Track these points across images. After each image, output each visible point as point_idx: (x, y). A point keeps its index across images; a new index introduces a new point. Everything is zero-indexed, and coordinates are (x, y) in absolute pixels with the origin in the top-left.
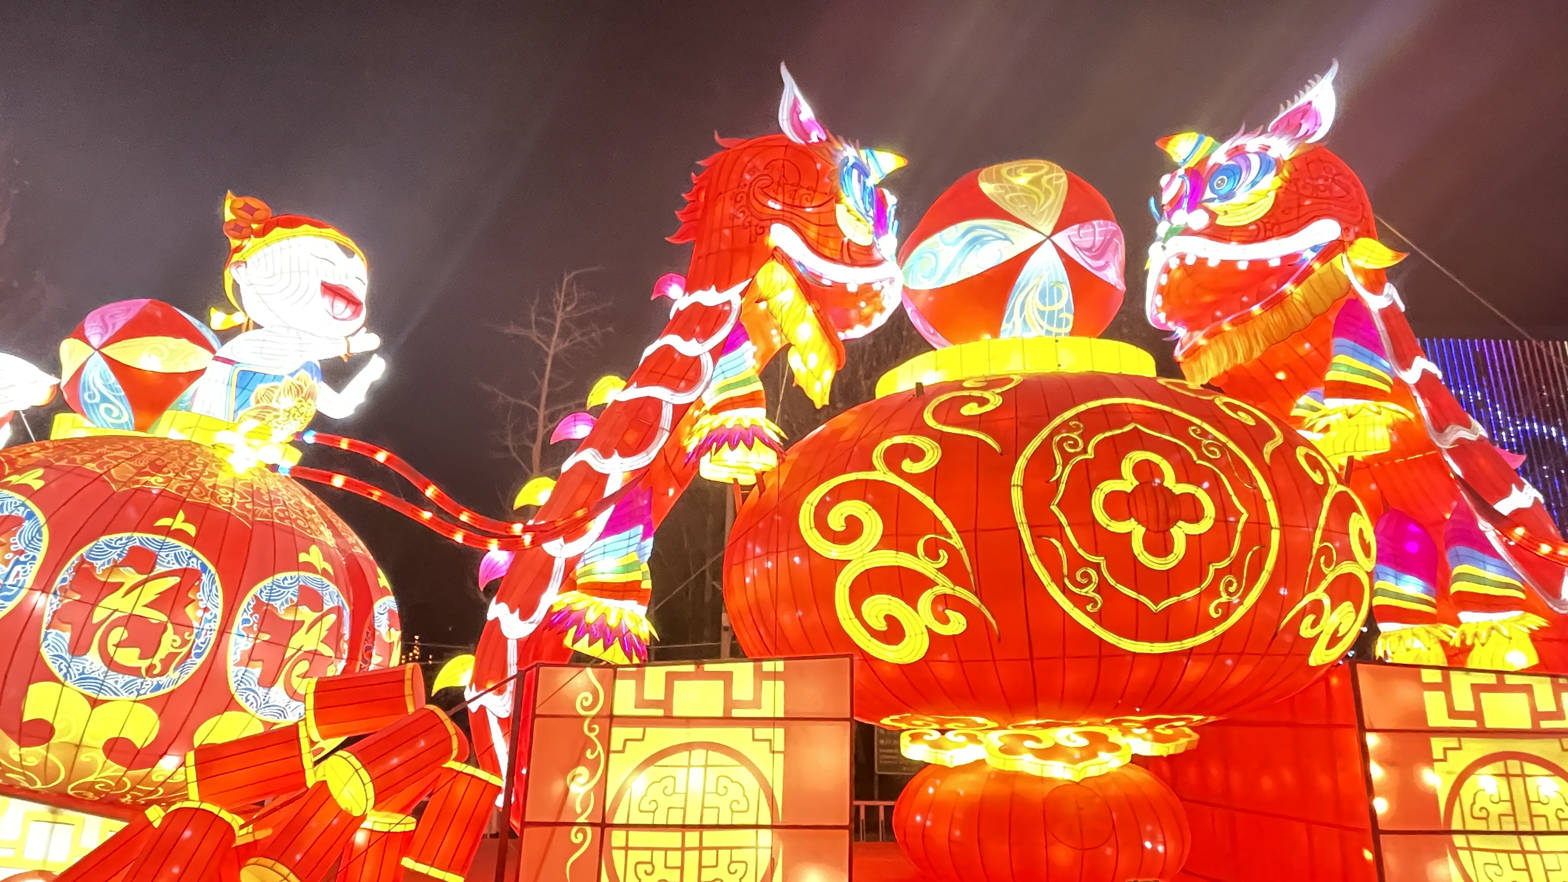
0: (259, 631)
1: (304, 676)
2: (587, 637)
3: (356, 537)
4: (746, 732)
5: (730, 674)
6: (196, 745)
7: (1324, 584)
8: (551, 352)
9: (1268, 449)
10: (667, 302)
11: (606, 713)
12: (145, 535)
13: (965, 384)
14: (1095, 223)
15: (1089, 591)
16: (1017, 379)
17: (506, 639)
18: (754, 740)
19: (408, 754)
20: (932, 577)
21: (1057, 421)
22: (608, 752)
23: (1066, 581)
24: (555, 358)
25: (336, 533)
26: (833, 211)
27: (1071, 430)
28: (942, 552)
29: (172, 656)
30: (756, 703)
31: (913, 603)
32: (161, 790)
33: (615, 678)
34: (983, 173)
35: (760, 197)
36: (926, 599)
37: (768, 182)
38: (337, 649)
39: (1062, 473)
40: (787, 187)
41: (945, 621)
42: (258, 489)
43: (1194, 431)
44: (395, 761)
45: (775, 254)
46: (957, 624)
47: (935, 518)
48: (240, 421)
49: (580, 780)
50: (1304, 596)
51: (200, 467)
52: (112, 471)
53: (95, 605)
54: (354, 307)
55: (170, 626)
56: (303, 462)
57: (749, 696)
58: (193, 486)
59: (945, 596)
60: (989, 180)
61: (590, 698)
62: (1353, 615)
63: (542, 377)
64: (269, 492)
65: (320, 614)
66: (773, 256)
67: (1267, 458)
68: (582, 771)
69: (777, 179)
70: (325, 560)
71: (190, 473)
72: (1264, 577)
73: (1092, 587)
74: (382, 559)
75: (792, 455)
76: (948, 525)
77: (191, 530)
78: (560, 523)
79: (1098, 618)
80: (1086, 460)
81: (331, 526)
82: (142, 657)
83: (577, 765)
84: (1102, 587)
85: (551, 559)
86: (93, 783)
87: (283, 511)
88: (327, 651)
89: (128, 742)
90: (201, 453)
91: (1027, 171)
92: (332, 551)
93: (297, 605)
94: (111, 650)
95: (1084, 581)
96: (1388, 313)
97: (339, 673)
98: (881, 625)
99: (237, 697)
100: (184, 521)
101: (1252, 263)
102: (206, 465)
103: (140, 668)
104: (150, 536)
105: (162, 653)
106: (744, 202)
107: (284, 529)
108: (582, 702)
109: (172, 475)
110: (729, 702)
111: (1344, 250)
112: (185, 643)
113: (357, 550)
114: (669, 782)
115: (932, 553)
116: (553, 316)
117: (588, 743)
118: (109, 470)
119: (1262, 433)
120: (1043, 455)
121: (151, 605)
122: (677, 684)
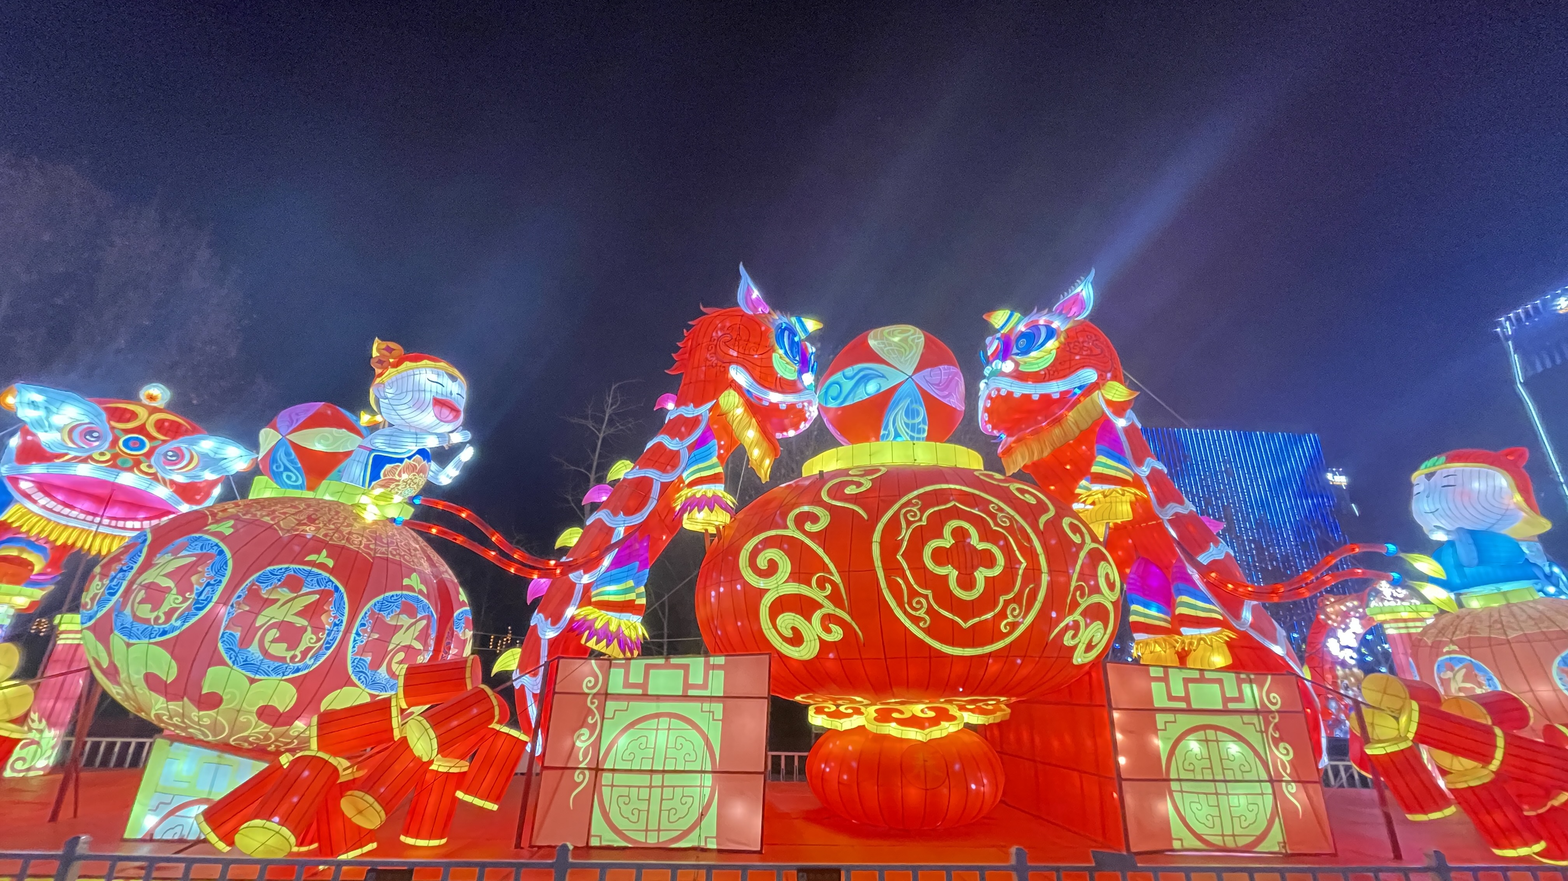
0: (372, 631)
1: (401, 662)
2: (595, 638)
3: (446, 566)
4: (698, 705)
5: (688, 666)
6: (322, 710)
7: (1080, 610)
8: (601, 436)
9: (1043, 519)
10: (664, 411)
11: (603, 692)
12: (298, 567)
13: (850, 472)
14: (941, 367)
15: (921, 613)
16: (884, 470)
17: (540, 639)
18: (702, 711)
19: (463, 719)
20: (821, 602)
21: (904, 499)
22: (603, 718)
23: (906, 606)
24: (604, 439)
25: (432, 564)
26: (770, 358)
27: (914, 505)
28: (828, 586)
29: (309, 649)
30: (704, 686)
31: (809, 619)
32: (296, 742)
33: (610, 667)
34: (872, 333)
35: (724, 348)
36: (817, 616)
37: (729, 338)
38: (425, 644)
39: (905, 534)
40: (741, 342)
41: (828, 631)
42: (380, 535)
43: (993, 507)
44: (455, 723)
45: (733, 385)
46: (836, 634)
47: (824, 562)
48: (373, 488)
49: (583, 738)
50: (1065, 618)
51: (341, 520)
52: (281, 523)
53: (258, 614)
54: (455, 414)
55: (309, 629)
56: (415, 516)
57: (700, 681)
58: (334, 533)
59: (829, 615)
60: (875, 338)
61: (592, 679)
62: (1102, 631)
63: (594, 451)
64: (388, 536)
65: (414, 620)
66: (731, 386)
67: (1041, 527)
68: (585, 731)
69: (734, 337)
70: (422, 583)
71: (334, 524)
72: (1037, 606)
73: (924, 610)
74: (463, 584)
75: (740, 516)
76: (832, 566)
77: (330, 563)
78: (580, 561)
79: (928, 631)
80: (921, 526)
81: (429, 559)
82: (289, 649)
83: (581, 727)
84: (930, 611)
85: (573, 585)
86: (249, 736)
87: (395, 550)
88: (418, 646)
89: (273, 708)
90: (344, 509)
91: (900, 333)
92: (428, 577)
93: (399, 614)
94: (267, 645)
95: (918, 606)
96: (1130, 431)
97: (426, 661)
98: (789, 634)
99: (353, 677)
100: (327, 557)
101: (1042, 396)
102: (345, 518)
103: (285, 658)
104: (301, 567)
105: (302, 647)
106: (713, 351)
107: (394, 562)
108: (587, 684)
109: (321, 525)
110: (687, 685)
111: (1099, 389)
112: (318, 640)
113: (445, 576)
114: (644, 740)
115: (821, 586)
116: (604, 412)
117: (590, 712)
118: (279, 522)
119: (1041, 508)
120: (894, 523)
121: (299, 614)
122: (652, 671)
